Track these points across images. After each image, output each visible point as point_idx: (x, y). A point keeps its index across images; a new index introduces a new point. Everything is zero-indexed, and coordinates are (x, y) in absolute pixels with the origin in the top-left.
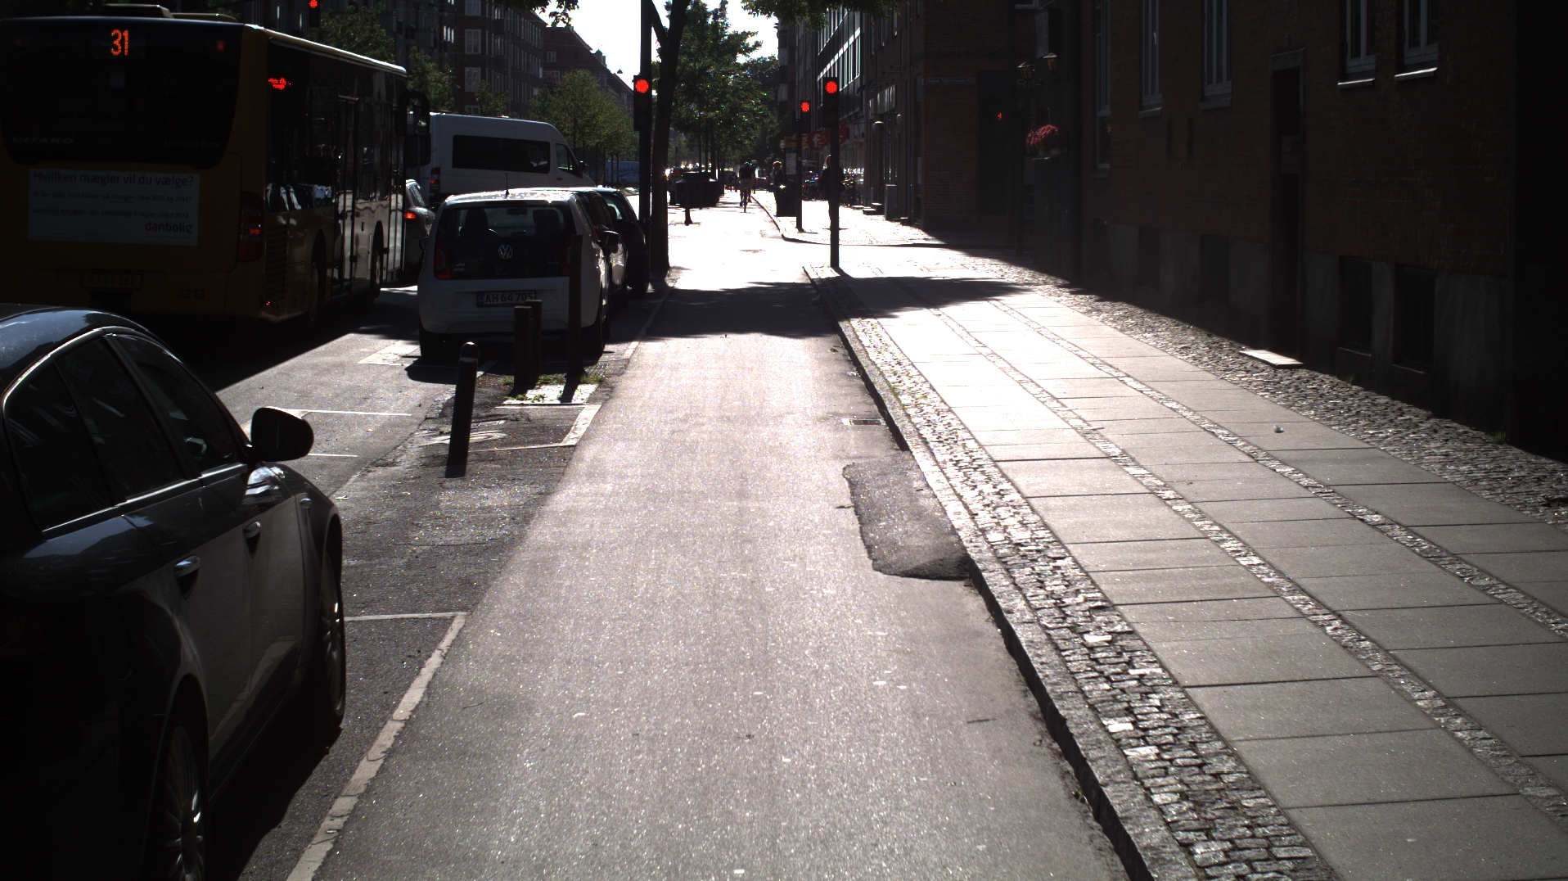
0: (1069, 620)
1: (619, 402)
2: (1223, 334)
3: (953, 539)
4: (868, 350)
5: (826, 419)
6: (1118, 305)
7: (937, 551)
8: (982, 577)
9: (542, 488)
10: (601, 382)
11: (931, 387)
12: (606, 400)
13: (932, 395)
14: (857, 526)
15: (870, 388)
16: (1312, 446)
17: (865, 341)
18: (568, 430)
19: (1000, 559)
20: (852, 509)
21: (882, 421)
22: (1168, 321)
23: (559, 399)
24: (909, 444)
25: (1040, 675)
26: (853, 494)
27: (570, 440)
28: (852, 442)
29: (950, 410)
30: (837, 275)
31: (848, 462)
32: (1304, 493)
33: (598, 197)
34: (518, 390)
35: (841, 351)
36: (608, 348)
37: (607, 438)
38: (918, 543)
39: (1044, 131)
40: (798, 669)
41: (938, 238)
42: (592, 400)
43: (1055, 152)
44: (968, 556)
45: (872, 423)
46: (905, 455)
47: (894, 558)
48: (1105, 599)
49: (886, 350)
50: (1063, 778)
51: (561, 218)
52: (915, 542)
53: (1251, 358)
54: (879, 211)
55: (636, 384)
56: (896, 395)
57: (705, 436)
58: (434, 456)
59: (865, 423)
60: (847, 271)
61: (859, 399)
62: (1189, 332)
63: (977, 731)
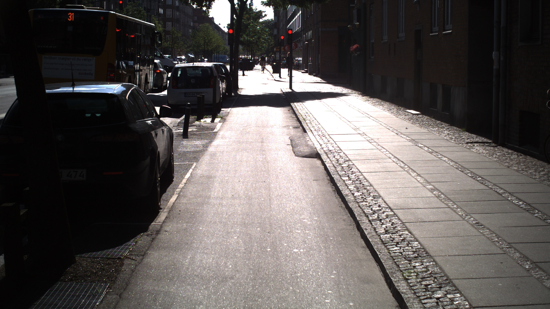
0: (339, 163)
1: (228, 122)
2: (402, 106)
3: (315, 150)
4: (298, 110)
5: (285, 127)
6: (375, 99)
7: (311, 152)
8: (321, 156)
9: (210, 141)
10: (222, 118)
11: (315, 119)
12: (224, 122)
13: (315, 120)
14: (292, 148)
15: (298, 120)
16: (414, 132)
17: (298, 108)
18: (215, 129)
19: (326, 153)
20: (291, 145)
21: (301, 127)
22: (388, 103)
23: (211, 122)
24: (307, 131)
25: (330, 171)
26: (291, 142)
27: (215, 130)
28: (292, 132)
29: (319, 124)
30: (291, 91)
31: (291, 136)
32: (407, 141)
33: (218, 66)
34: (199, 119)
35: (291, 111)
36: (222, 109)
37: (225, 130)
38: (306, 150)
39: (355, 47)
40: (275, 172)
41: (325, 81)
42: (220, 122)
43: (358, 53)
44: (318, 153)
45: (298, 128)
46: (306, 134)
47: (300, 154)
48: (349, 159)
49: (304, 110)
50: (332, 188)
51: (209, 72)
52: (306, 151)
53: (408, 112)
54: (306, 72)
55: (232, 118)
56: (305, 121)
57: (252, 130)
58: (178, 134)
59: (296, 128)
60: (294, 90)
61: (295, 122)
62: (393, 106)
63: (315, 182)
